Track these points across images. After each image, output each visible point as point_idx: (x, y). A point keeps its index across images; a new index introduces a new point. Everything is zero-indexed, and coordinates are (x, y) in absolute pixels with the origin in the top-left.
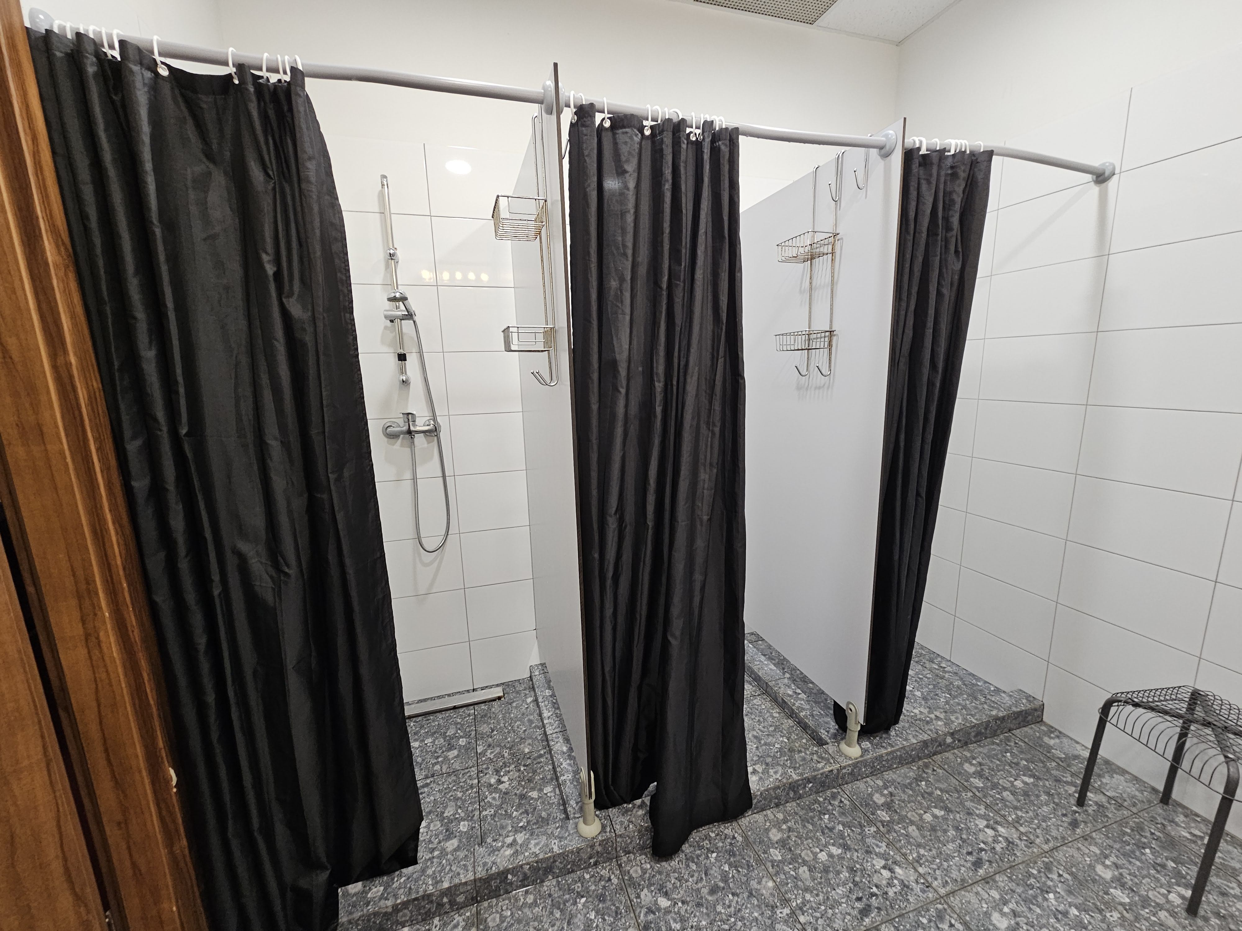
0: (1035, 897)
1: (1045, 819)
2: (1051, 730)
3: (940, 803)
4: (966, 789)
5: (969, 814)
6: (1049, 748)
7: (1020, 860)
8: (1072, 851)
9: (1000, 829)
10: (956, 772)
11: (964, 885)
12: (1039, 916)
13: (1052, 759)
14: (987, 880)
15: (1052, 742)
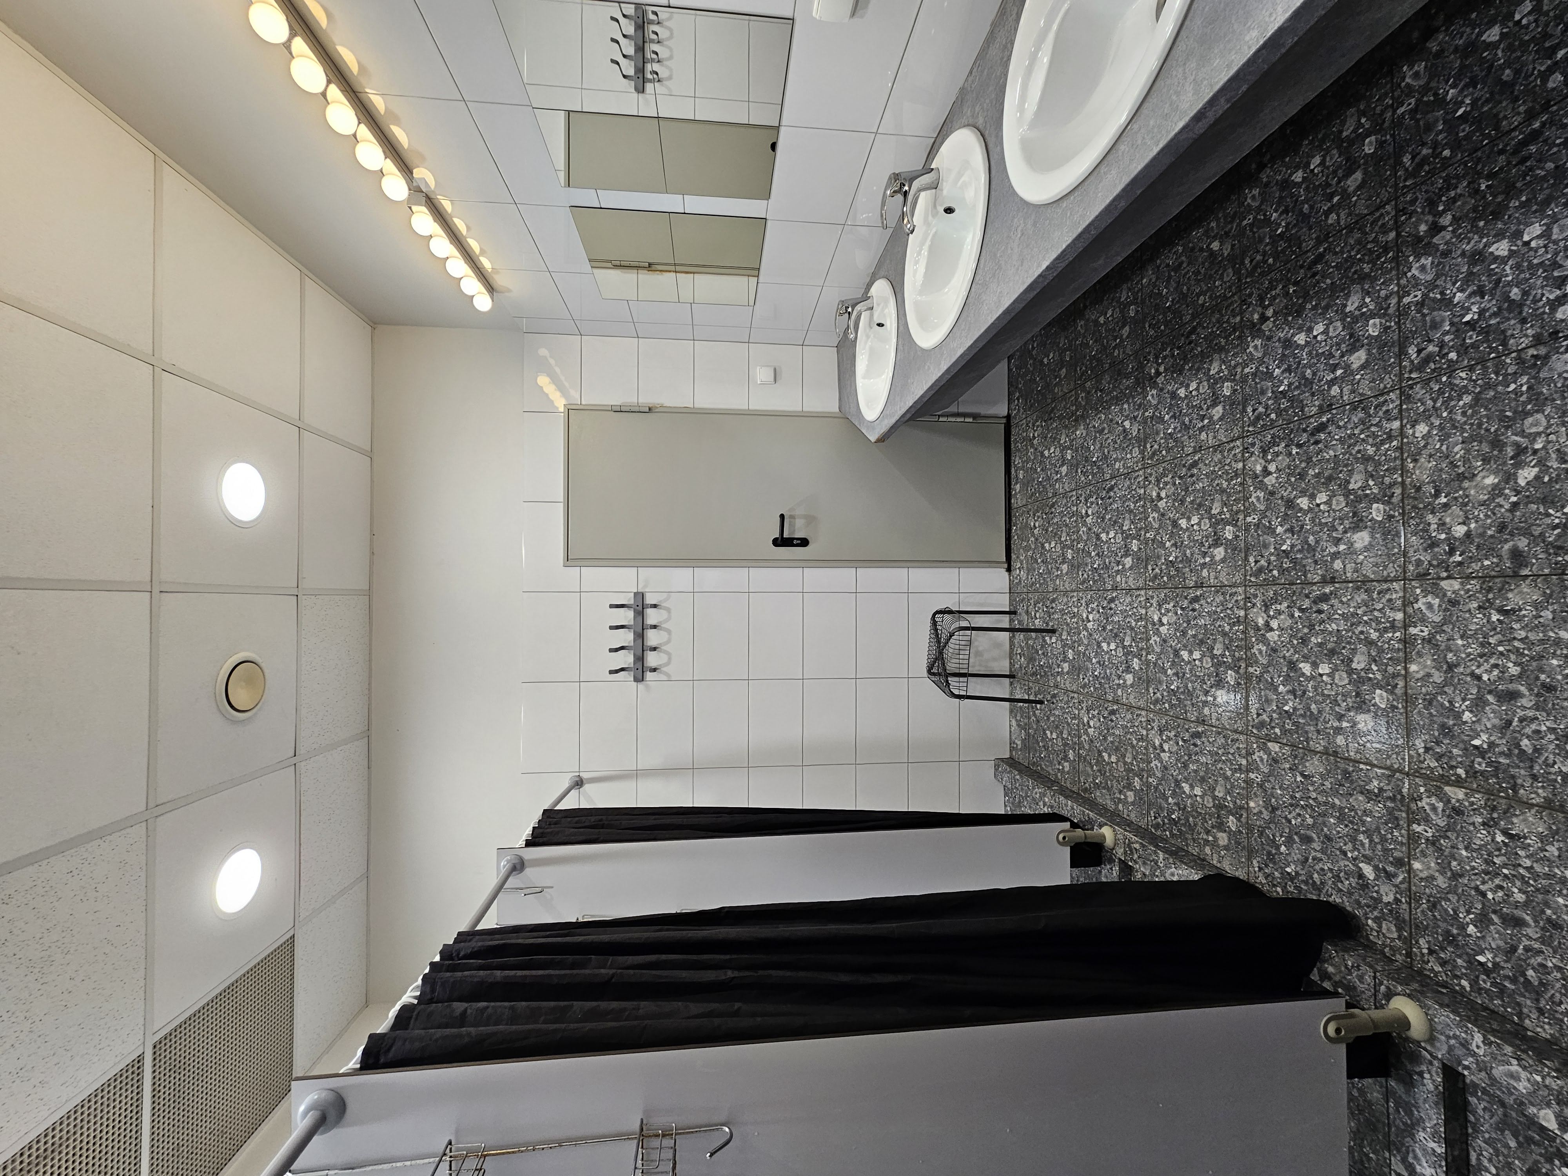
0: (1103, 678)
1: (1062, 708)
2: (1012, 749)
3: (1100, 760)
4: (1079, 756)
5: (1092, 741)
6: (1023, 741)
7: (1093, 699)
8: (1068, 685)
9: (1085, 720)
10: (1075, 771)
11: (1130, 707)
12: (1110, 669)
13: (1028, 734)
14: (1116, 701)
15: (1019, 743)
